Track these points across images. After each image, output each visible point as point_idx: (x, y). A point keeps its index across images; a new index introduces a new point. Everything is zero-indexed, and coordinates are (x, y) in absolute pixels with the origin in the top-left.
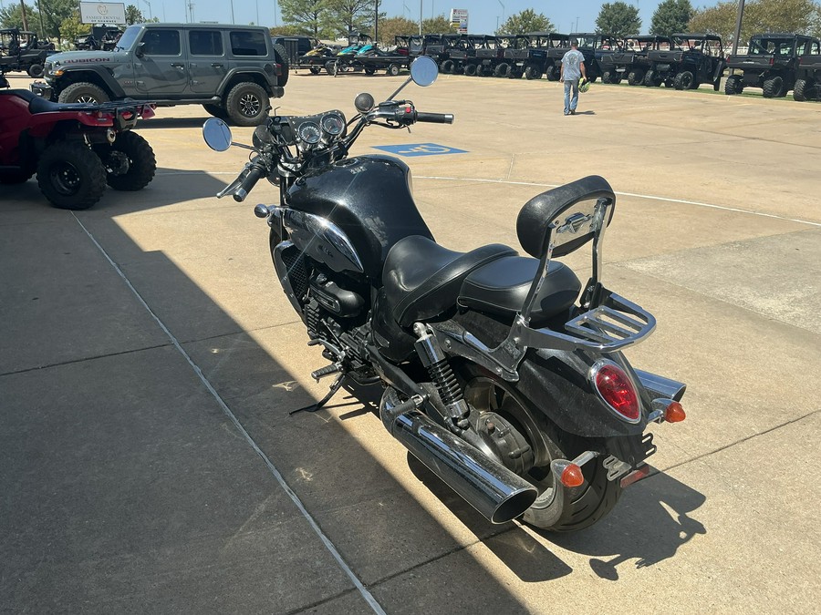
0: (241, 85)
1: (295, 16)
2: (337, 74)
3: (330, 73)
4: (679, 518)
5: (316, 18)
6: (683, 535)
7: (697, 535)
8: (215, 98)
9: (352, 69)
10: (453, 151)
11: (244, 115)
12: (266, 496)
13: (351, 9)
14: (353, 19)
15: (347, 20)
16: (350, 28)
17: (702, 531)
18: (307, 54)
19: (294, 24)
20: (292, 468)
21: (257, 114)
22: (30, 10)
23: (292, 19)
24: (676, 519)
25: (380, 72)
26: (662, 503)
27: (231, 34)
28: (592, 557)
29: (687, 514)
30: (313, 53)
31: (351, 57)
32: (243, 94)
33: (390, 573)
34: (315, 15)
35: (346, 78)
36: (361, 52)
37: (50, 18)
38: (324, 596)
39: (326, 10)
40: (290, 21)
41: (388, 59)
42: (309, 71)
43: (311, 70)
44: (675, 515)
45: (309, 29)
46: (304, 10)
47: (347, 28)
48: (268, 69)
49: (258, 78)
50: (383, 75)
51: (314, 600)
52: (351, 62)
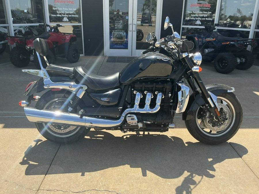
6: (25, 159)
7: (22, 161)
17: (21, 163)
26: (37, 164)
29: (28, 165)
44: (31, 163)
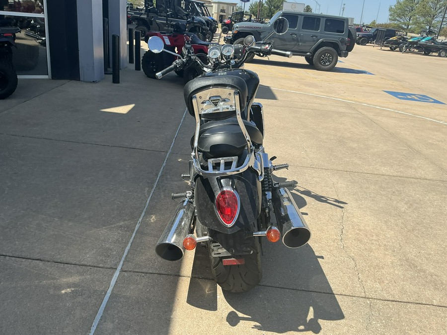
0: (324, 48)
1: (397, 18)
2: (404, 52)
3: (401, 51)
4: (311, 319)
5: (410, 20)
6: (301, 327)
7: (310, 332)
8: (308, 54)
9: (416, 51)
10: (436, 101)
11: (321, 64)
12: (129, 220)
13: (434, 16)
14: (433, 22)
15: (429, 23)
16: (430, 27)
17: (317, 332)
18: (391, 39)
19: (396, 22)
20: (152, 214)
21: (329, 65)
22: (263, 5)
23: (395, 20)
24: (308, 319)
25: (434, 54)
26: (311, 308)
27: (326, 20)
28: (235, 310)
29: (319, 320)
30: (394, 38)
31: (416, 43)
32: (324, 53)
33: (136, 270)
34: (410, 18)
35: (410, 55)
36: (423, 40)
37: (270, 9)
38: (100, 265)
39: (417, 16)
40: (393, 20)
41: (440, 46)
42: (389, 49)
43: (391, 48)
44: (310, 316)
45: (403, 26)
46: (403, 15)
47: (428, 27)
48: (342, 41)
49: (335, 45)
50: (435, 56)
51: (95, 265)
52: (415, 46)
